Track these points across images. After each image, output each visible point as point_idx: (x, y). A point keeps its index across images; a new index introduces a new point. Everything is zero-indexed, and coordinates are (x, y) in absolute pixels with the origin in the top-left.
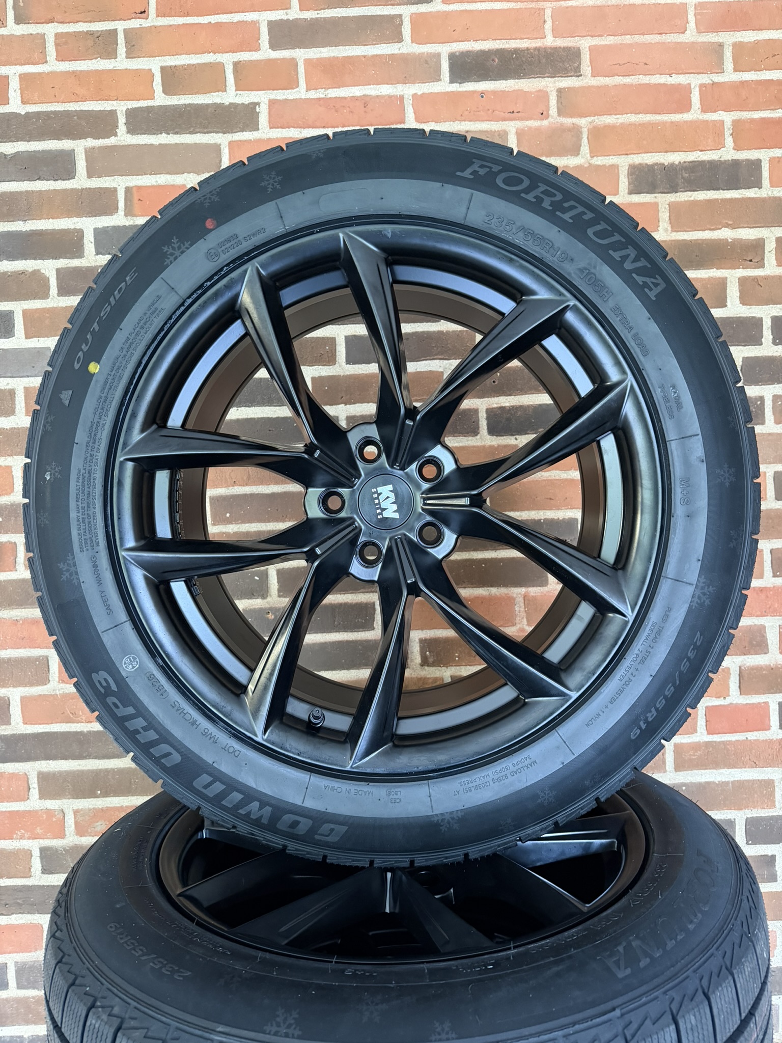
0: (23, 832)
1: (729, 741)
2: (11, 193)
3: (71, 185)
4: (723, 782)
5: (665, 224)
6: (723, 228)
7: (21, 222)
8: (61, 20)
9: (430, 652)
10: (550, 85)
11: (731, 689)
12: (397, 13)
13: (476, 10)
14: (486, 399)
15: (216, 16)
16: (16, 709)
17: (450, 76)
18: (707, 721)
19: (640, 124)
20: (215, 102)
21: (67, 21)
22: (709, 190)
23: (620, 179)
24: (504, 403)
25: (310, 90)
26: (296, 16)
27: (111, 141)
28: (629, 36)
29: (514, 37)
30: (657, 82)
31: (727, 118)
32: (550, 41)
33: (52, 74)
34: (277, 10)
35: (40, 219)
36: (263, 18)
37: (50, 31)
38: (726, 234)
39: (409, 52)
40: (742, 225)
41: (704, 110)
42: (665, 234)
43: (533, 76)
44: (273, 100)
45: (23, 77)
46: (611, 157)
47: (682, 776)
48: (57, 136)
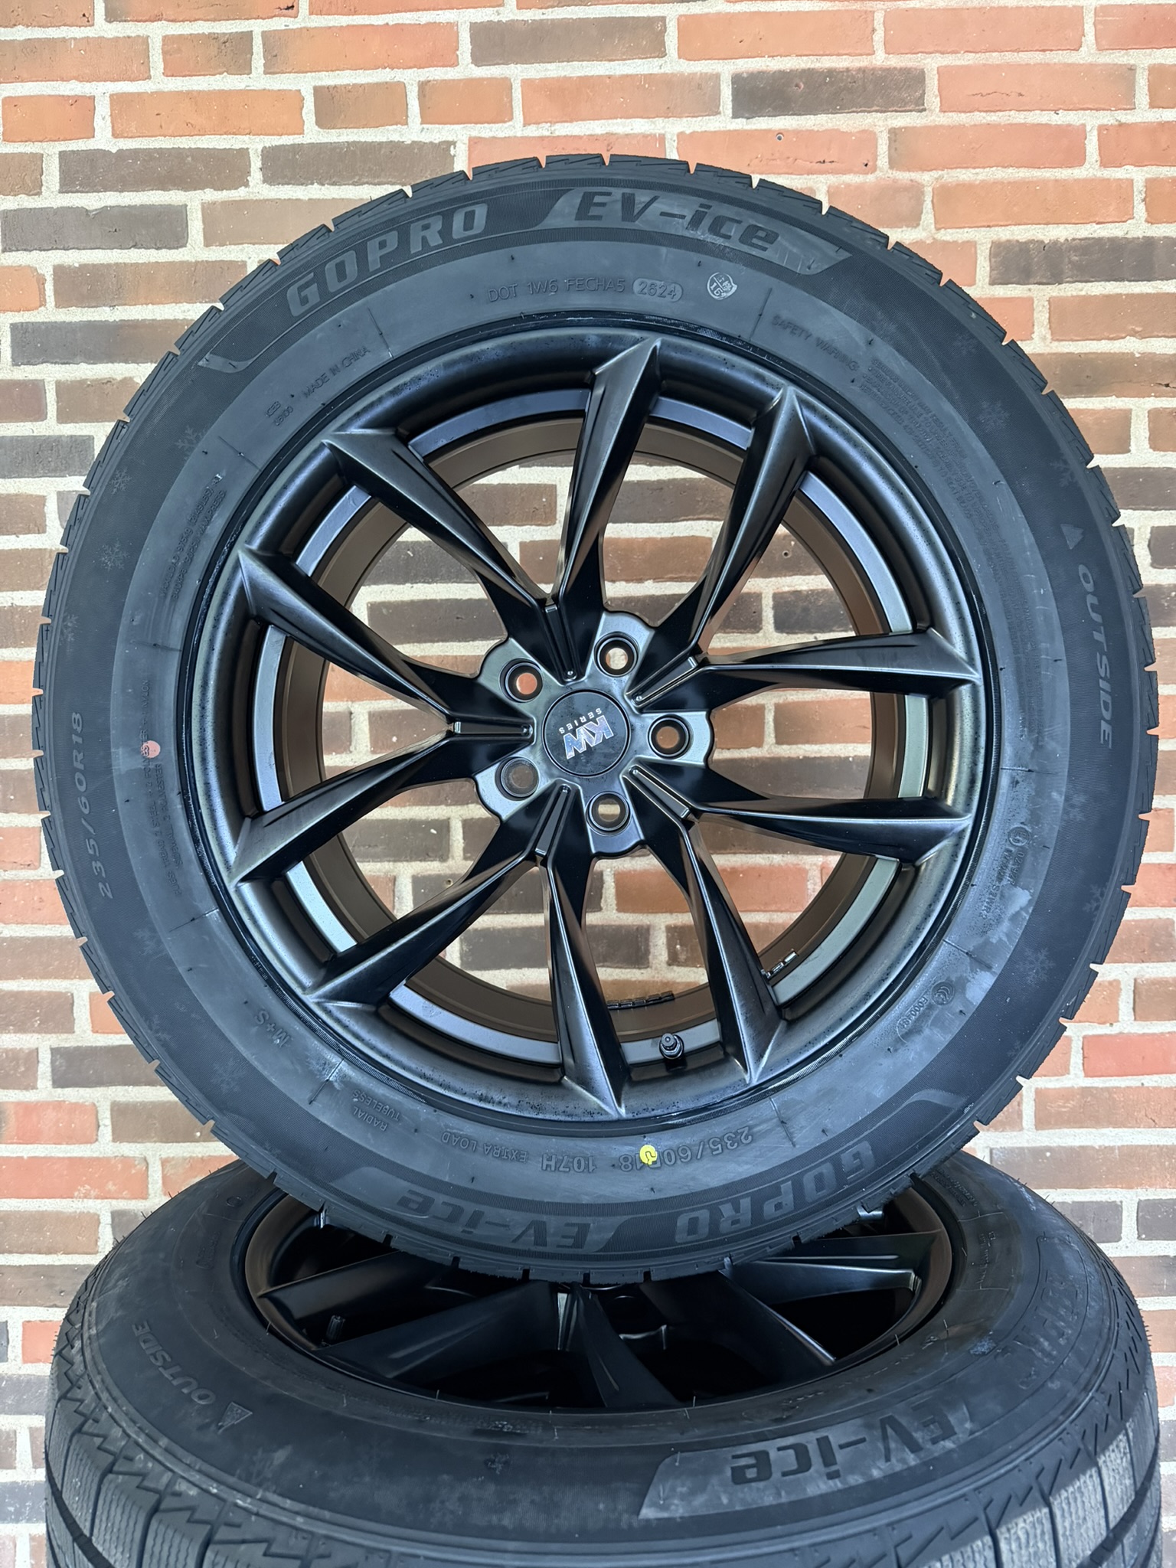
0: (87, 1187)
1: (1117, 1088)
2: (94, 265)
3: (181, 256)
4: (1106, 1147)
5: (1043, 329)
6: (1128, 337)
7: (107, 309)
8: (172, 18)
9: (681, 945)
10: (880, 123)
11: (1120, 1012)
12: (658, 14)
13: (774, 12)
14: (773, 579)
15: (395, 14)
16: (83, 1010)
17: (733, 108)
18: (1084, 1058)
19: (1009, 183)
20: (391, 139)
21: (181, 19)
22: (1109, 281)
23: (978, 262)
24: (800, 585)
25: (529, 125)
26: (512, 17)
27: (240, 193)
28: (997, 53)
29: (828, 52)
30: (1036, 122)
31: (1138, 176)
32: (880, 59)
33: (159, 94)
34: (485, 7)
35: (135, 305)
36: (465, 19)
37: (156, 32)
38: (1131, 345)
39: (675, 72)
40: (1155, 333)
41: (1104, 164)
42: (1042, 344)
43: (854, 109)
44: (475, 138)
45: (117, 100)
46: (966, 230)
47: (1047, 1137)
48: (163, 185)
